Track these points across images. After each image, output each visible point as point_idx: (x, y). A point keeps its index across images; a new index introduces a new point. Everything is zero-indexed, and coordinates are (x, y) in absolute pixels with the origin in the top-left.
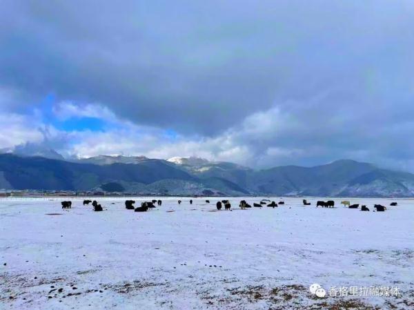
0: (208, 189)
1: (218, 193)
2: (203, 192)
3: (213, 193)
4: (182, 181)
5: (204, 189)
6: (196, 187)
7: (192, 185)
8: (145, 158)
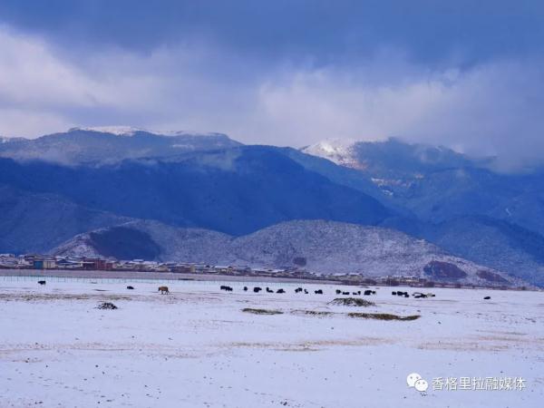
0: (445, 259)
1: (483, 274)
2: (427, 270)
3: (463, 274)
4: (354, 230)
5: (427, 260)
6: (400, 249)
7: (388, 245)
8: (225, 139)
